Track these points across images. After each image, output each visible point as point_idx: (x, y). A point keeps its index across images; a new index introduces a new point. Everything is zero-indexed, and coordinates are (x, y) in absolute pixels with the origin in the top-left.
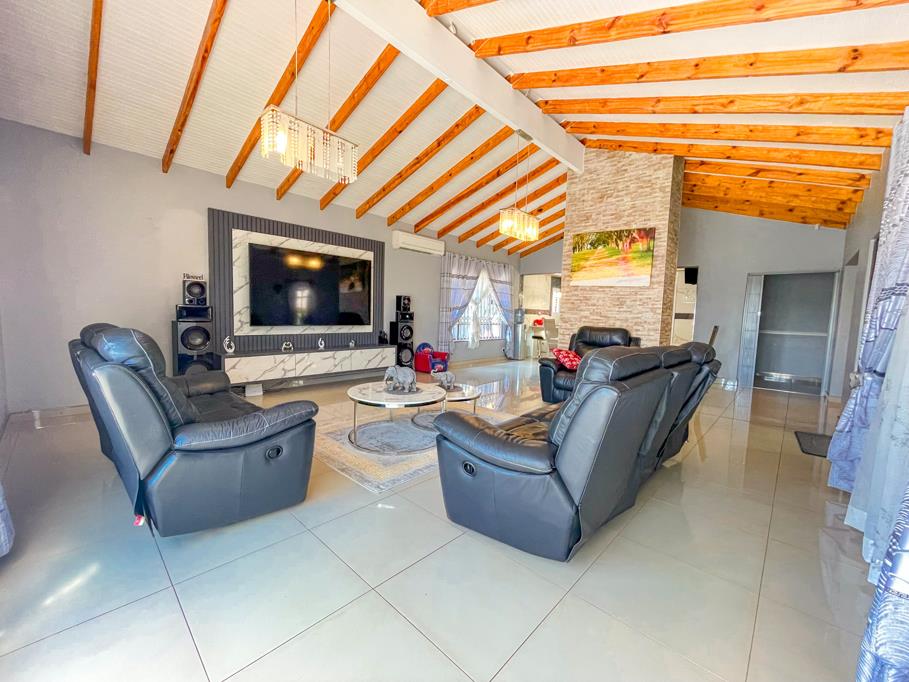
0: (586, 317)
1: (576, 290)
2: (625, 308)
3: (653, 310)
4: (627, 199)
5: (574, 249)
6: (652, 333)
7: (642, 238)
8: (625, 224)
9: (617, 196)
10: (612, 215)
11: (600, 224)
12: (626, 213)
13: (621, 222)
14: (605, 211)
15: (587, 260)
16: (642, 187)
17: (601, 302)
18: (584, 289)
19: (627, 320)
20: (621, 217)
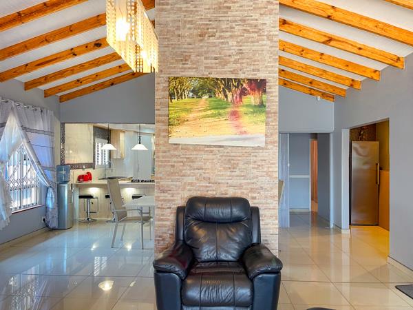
0: (191, 184)
1: (176, 149)
2: (238, 173)
3: (268, 174)
4: (232, 42)
5: (171, 96)
6: (269, 201)
7: (253, 90)
8: (232, 72)
9: (221, 37)
10: (216, 58)
11: (202, 68)
12: (232, 59)
13: (227, 69)
14: (207, 52)
15: (188, 111)
16: (248, 31)
17: (208, 165)
18: (186, 148)
19: (240, 186)
20: (226, 63)
